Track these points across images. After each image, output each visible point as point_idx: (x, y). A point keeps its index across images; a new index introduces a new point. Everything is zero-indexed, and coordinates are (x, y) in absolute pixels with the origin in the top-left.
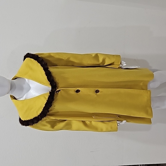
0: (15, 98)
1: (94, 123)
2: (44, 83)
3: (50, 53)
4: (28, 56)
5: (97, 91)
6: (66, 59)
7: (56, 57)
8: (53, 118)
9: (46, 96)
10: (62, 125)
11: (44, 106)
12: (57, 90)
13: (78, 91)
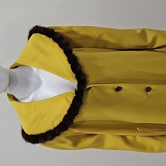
0: (15, 99)
1: (140, 139)
2: (65, 76)
3: (71, 27)
4: (37, 30)
5: (148, 89)
6: (96, 36)
7: (81, 33)
8: (76, 131)
9: (68, 97)
10: (90, 141)
11: (65, 113)
12: (87, 88)
13: (118, 89)
